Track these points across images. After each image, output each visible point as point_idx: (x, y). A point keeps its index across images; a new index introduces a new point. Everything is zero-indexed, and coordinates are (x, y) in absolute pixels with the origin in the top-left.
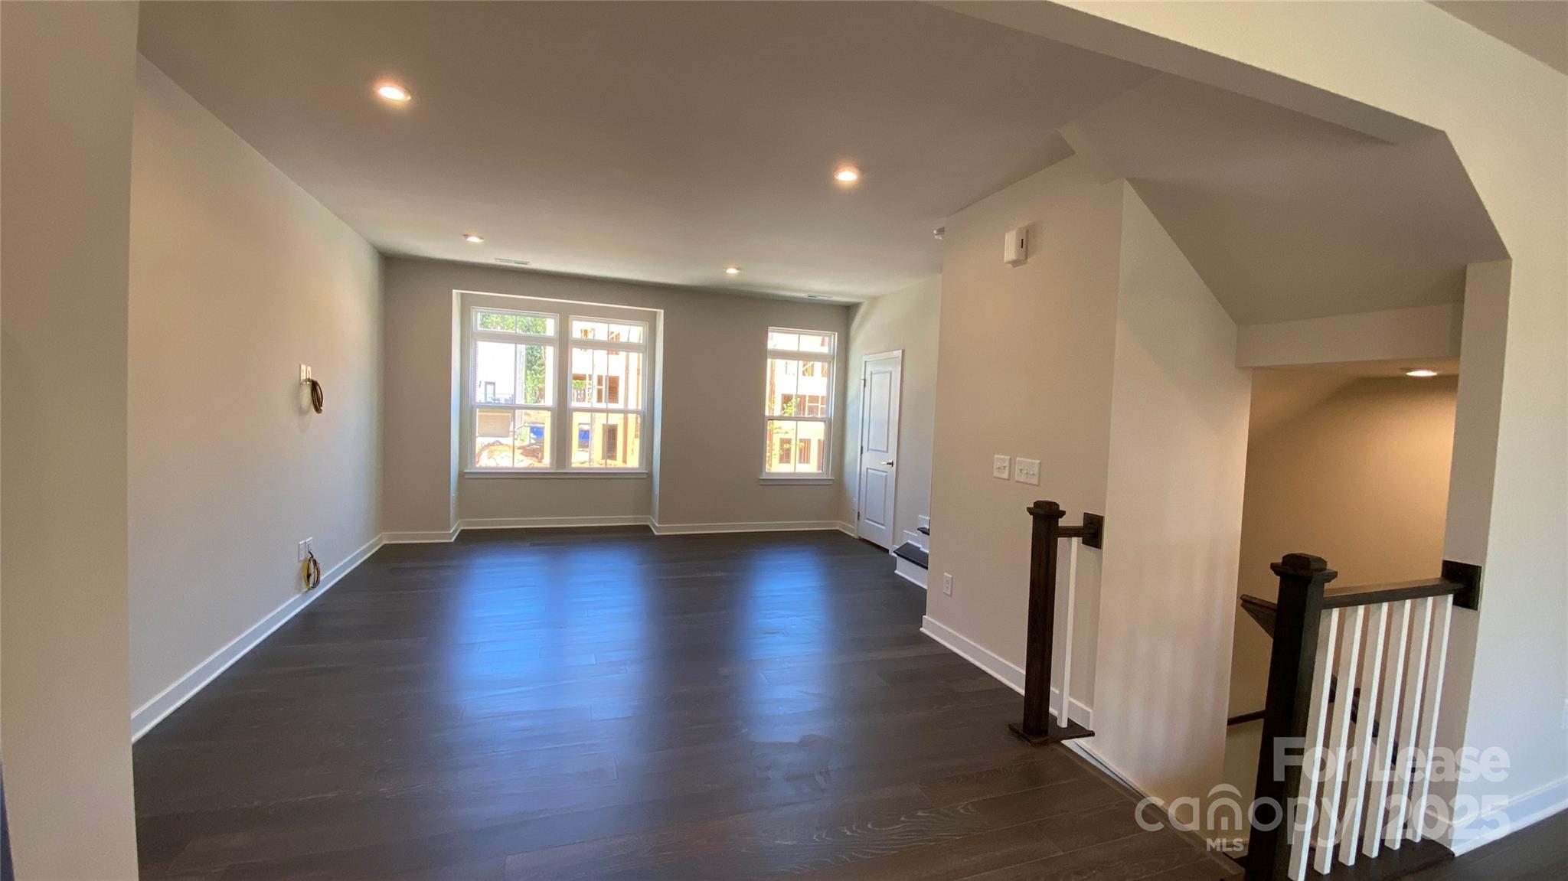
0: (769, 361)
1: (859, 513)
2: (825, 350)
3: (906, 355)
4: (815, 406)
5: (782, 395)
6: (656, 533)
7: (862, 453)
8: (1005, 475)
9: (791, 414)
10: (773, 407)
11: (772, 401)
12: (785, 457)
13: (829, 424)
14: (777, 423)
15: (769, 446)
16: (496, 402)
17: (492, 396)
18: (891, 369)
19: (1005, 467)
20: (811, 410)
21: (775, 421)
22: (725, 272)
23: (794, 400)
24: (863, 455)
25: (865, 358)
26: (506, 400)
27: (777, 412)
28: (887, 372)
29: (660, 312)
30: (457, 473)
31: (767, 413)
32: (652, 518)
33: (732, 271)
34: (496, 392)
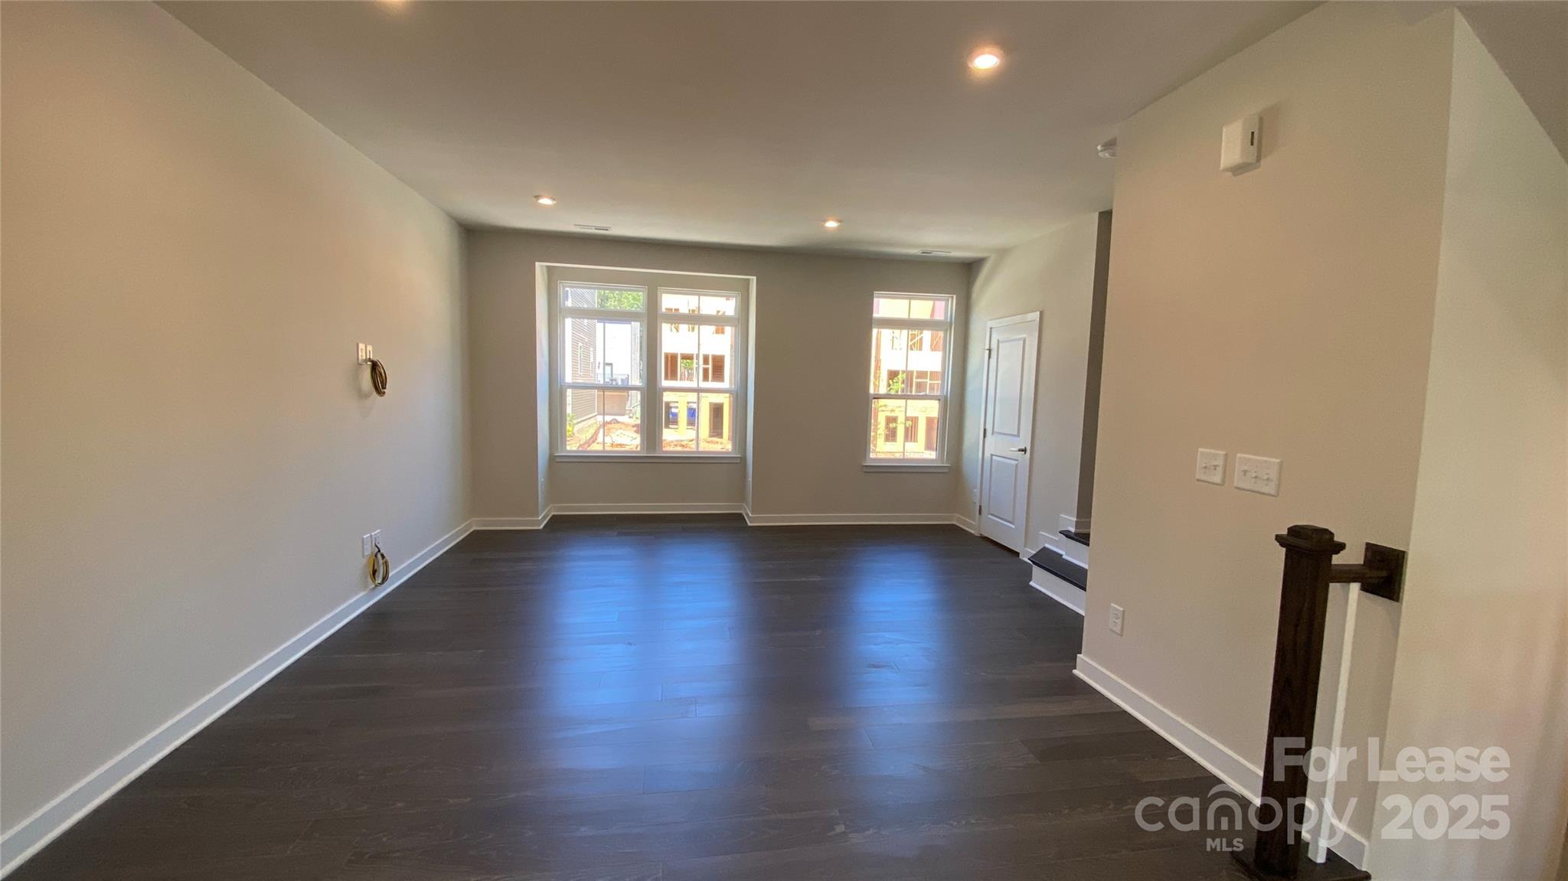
0: (875, 331)
1: (980, 507)
2: (940, 316)
3: (1045, 317)
4: (924, 382)
5: (888, 371)
6: (749, 524)
7: (985, 436)
8: (1217, 479)
9: (897, 392)
10: (878, 384)
11: (877, 377)
12: (891, 436)
13: (944, 402)
14: (882, 402)
15: (874, 425)
16: (614, 383)
17: (610, 376)
18: (1024, 336)
19: (1215, 467)
20: (920, 386)
21: (880, 400)
22: (823, 226)
23: (900, 376)
24: (986, 439)
25: (990, 324)
26: (622, 380)
27: (883, 390)
28: (1019, 339)
29: (753, 279)
30: (547, 456)
31: (872, 391)
32: (746, 507)
33: (831, 224)
34: (614, 373)
